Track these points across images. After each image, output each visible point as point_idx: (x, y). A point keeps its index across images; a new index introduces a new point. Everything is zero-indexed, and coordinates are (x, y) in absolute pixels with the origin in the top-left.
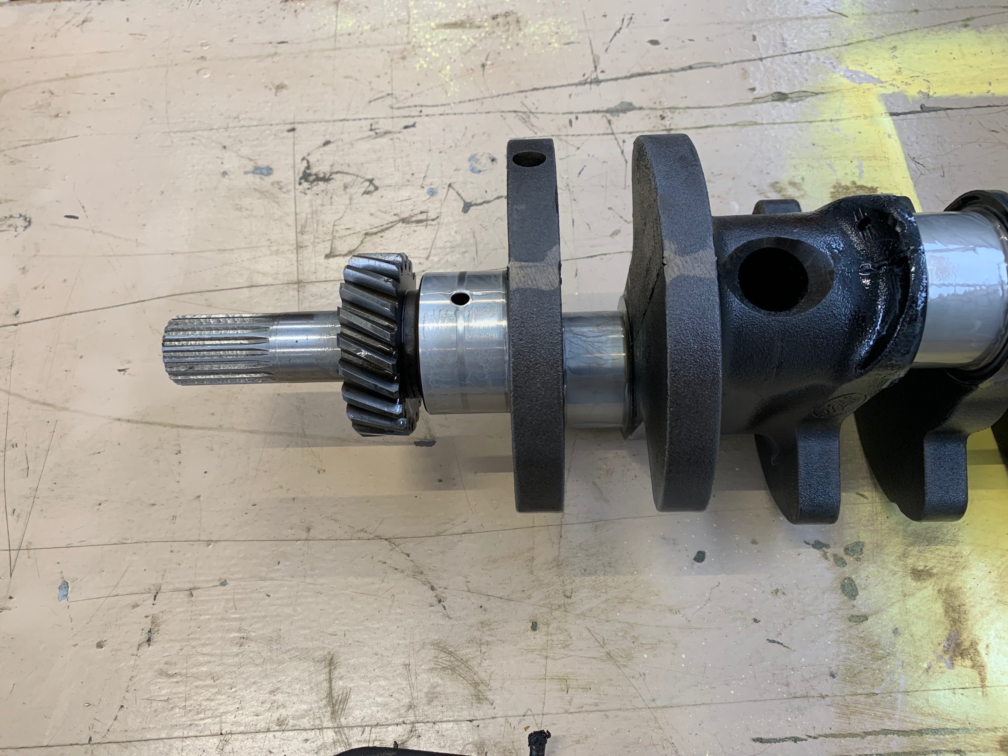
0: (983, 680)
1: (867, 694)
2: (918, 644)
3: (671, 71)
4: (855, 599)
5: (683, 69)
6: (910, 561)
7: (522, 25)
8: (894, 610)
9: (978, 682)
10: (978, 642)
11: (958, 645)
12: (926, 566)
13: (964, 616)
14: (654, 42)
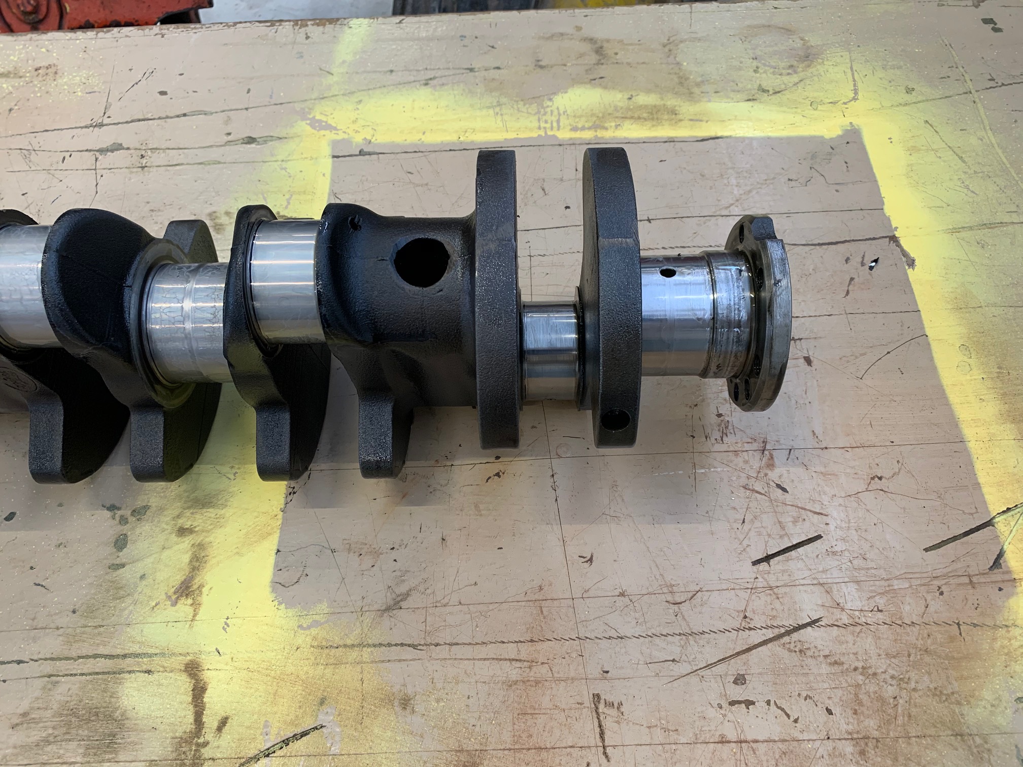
0: (194, 616)
1: (96, 627)
2: (156, 587)
3: (167, 117)
4: (121, 551)
5: (178, 116)
6: (180, 521)
7: (57, 76)
8: (150, 560)
9: (190, 617)
10: (205, 584)
11: (188, 587)
12: (192, 525)
13: (204, 565)
14: (163, 93)
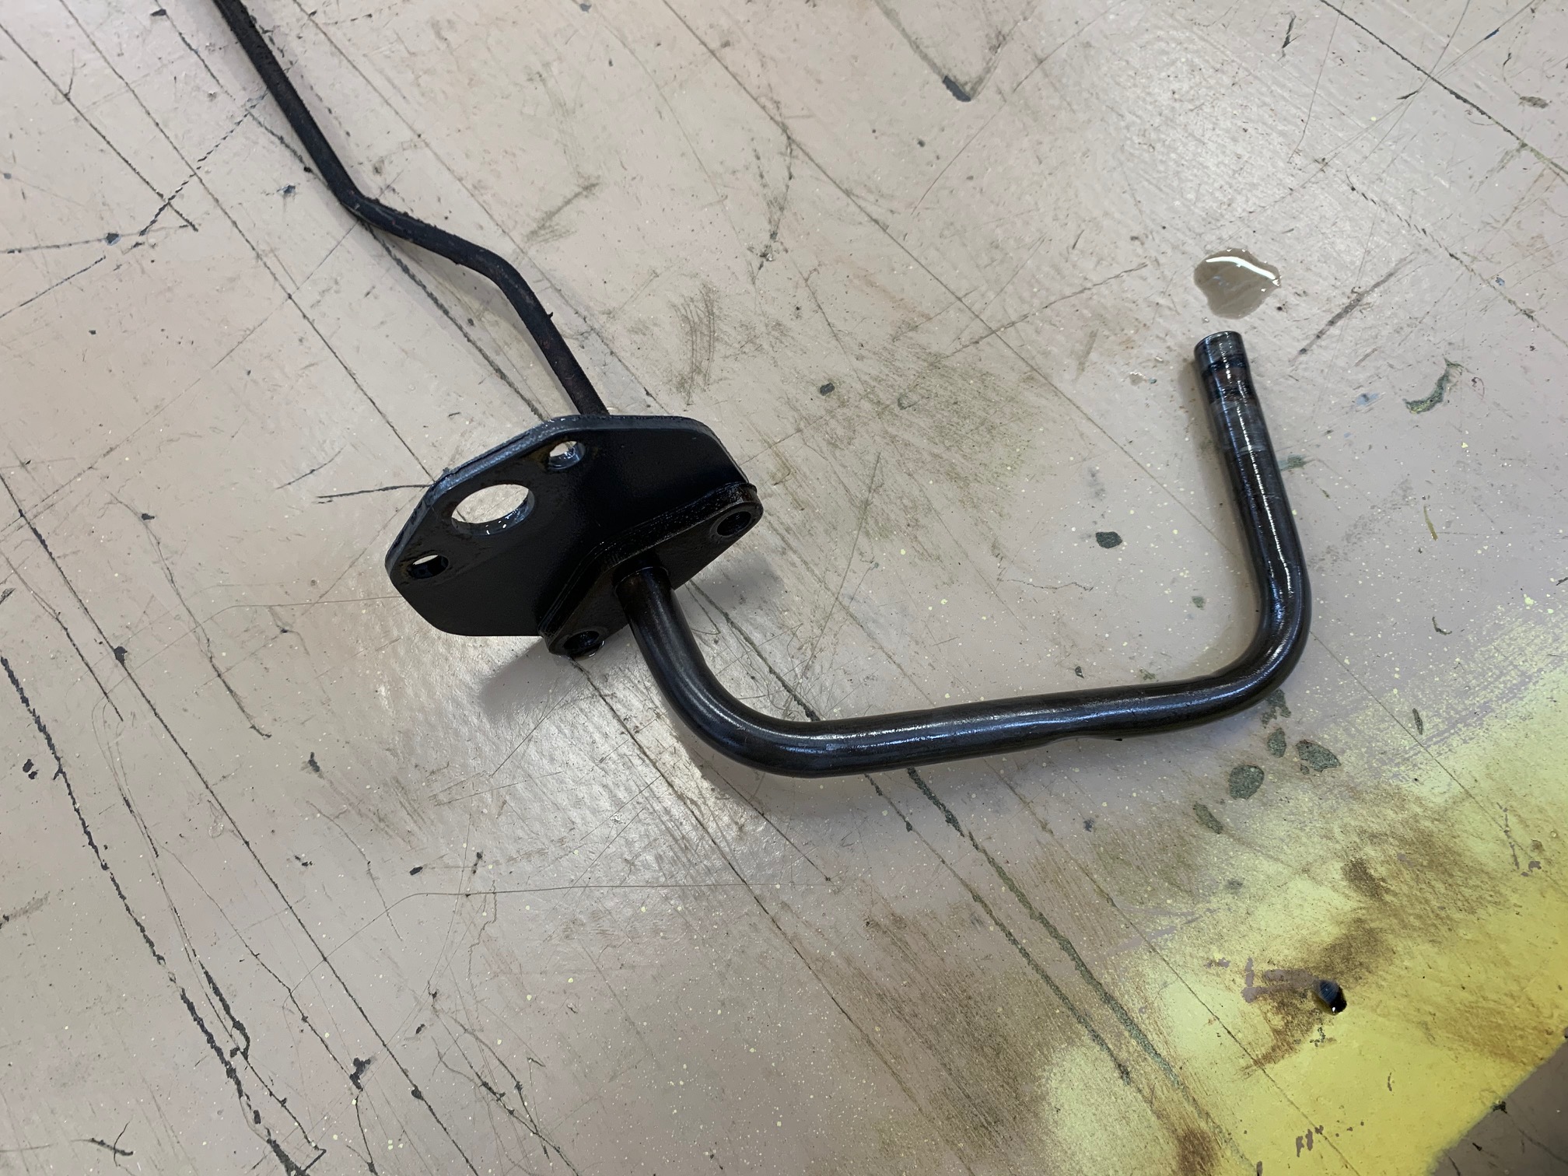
0: (1268, 1058)
1: (1102, 891)
2: (1243, 928)
4: (1235, 798)
6: (1371, 851)
8: (1268, 867)
11: (1294, 993)
12: (1383, 880)
